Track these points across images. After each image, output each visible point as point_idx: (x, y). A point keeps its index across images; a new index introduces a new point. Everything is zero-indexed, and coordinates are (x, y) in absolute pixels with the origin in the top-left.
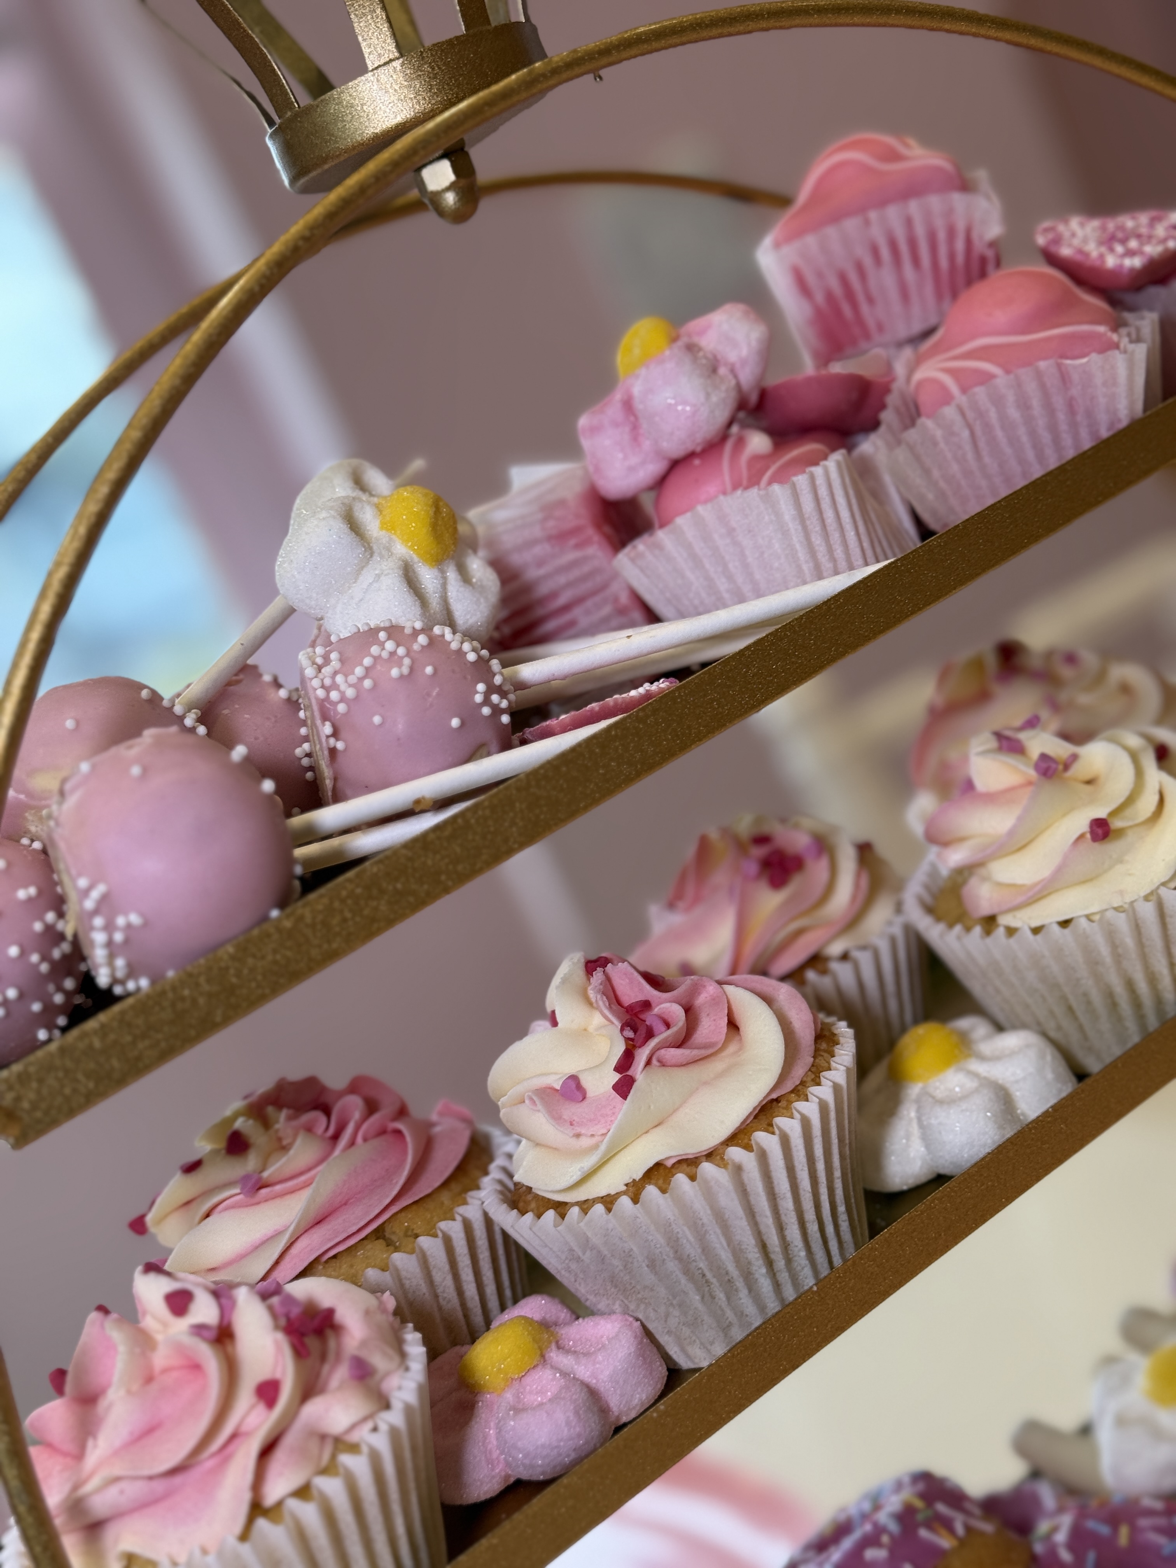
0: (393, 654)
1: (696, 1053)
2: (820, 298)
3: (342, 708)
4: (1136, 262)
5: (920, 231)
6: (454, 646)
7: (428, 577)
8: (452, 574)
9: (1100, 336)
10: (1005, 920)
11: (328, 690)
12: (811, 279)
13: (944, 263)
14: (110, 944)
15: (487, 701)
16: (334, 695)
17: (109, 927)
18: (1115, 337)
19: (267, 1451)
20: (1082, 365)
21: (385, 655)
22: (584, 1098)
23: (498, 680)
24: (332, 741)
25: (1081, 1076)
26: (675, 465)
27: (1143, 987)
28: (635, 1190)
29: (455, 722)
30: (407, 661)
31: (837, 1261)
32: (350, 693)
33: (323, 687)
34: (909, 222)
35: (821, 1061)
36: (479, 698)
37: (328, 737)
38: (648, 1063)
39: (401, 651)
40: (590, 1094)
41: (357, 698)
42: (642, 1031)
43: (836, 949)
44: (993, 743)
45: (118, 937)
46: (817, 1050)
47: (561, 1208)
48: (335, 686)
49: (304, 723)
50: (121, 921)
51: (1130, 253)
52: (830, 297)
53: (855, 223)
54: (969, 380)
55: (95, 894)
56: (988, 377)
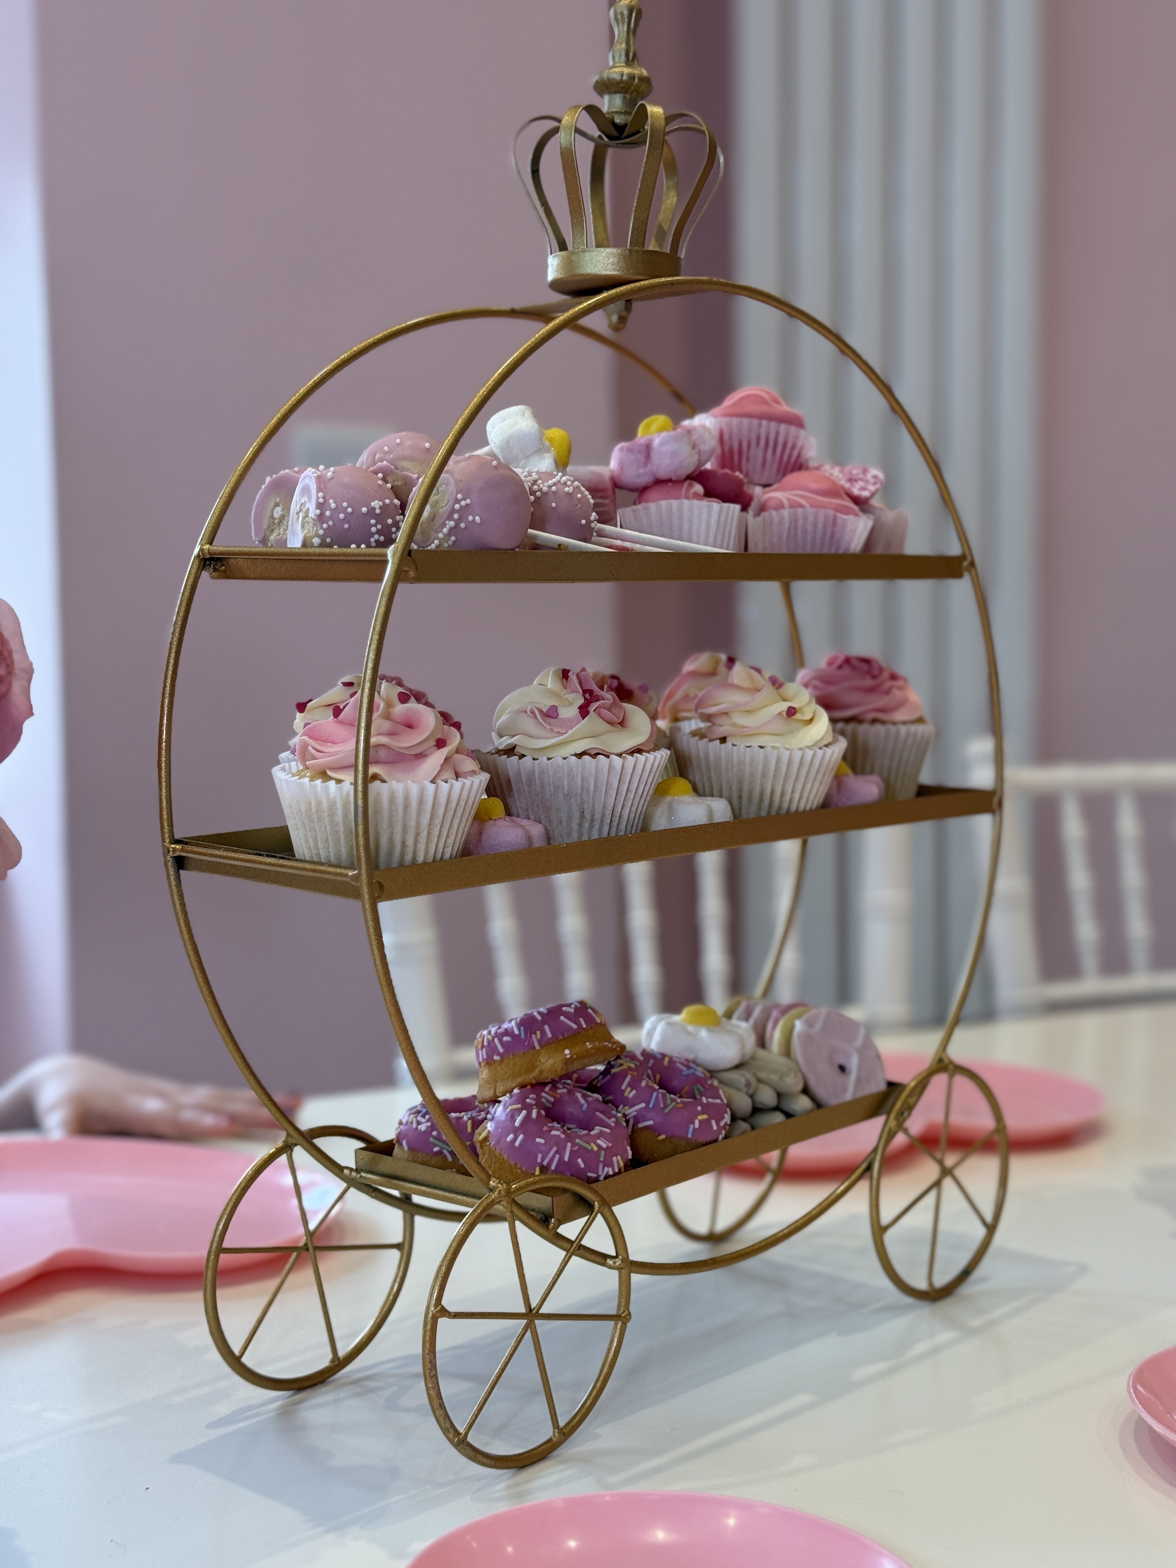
1: (613, 720)
2: (727, 448)
3: (539, 493)
5: (781, 440)
10: (728, 741)
12: (726, 437)
13: (785, 458)
17: (461, 520)
25: (735, 817)
26: (660, 482)
28: (579, 756)
32: (545, 489)
34: (777, 434)
38: (594, 710)
39: (569, 483)
40: (559, 717)
41: (548, 492)
45: (461, 525)
52: (731, 449)
53: (756, 422)
54: (794, 505)
55: (463, 503)
56: (802, 506)
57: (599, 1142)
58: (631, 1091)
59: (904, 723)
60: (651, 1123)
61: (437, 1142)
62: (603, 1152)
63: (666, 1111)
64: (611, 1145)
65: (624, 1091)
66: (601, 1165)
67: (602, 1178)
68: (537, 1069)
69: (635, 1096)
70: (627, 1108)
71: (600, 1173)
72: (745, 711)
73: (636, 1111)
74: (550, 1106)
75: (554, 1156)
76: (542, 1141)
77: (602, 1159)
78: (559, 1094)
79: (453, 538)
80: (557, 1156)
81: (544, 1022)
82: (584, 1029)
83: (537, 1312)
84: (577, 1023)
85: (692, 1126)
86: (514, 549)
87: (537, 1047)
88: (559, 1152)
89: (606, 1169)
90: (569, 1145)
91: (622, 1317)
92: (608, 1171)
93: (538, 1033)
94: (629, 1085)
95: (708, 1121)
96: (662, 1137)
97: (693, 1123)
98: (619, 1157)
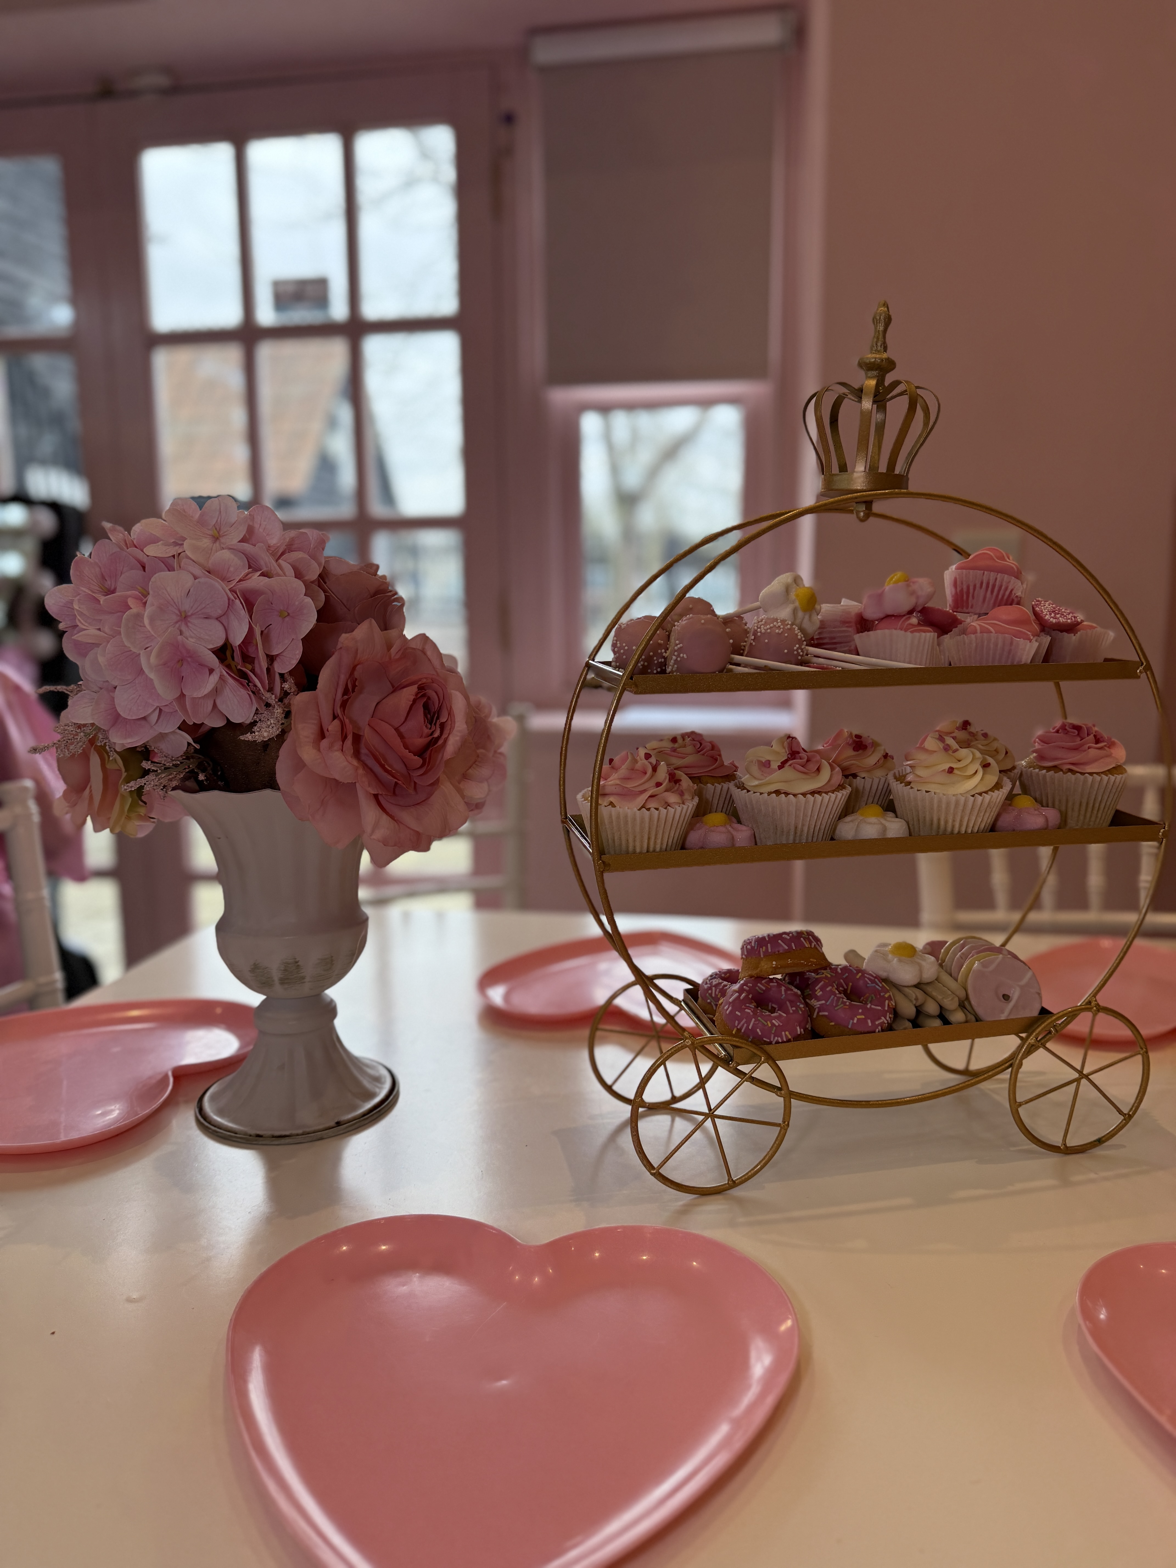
0: (779, 627)
1: (806, 771)
2: (959, 590)
3: (759, 634)
4: (1054, 621)
5: (997, 584)
6: (796, 632)
7: (800, 614)
8: (807, 617)
9: (1028, 634)
10: (912, 785)
11: (758, 628)
12: (958, 584)
13: (1000, 596)
14: (676, 660)
15: (797, 650)
16: (759, 630)
17: (678, 656)
18: (1032, 637)
19: (651, 796)
20: (1018, 641)
21: (777, 626)
22: (769, 767)
23: (803, 647)
24: (752, 641)
25: (910, 835)
26: (888, 616)
27: (942, 823)
28: (769, 794)
29: (786, 651)
30: (782, 630)
31: (815, 839)
32: (763, 631)
33: (757, 627)
34: (1003, 580)
35: (837, 790)
36: (795, 648)
37: (752, 640)
38: (790, 765)
39: (782, 627)
41: (764, 633)
42: (793, 757)
43: (863, 775)
44: (937, 736)
45: (679, 659)
46: (837, 788)
47: (748, 791)
48: (760, 628)
49: (747, 637)
50: (681, 655)
51: (1055, 618)
52: (962, 590)
53: (980, 572)
54: (984, 631)
55: (679, 646)
56: (990, 632)
57: (774, 1021)
58: (820, 992)
59: (1091, 774)
60: (826, 1013)
61: (710, 997)
62: (774, 1028)
63: (836, 1008)
64: (781, 1024)
65: (816, 991)
66: (772, 1036)
67: (774, 1043)
68: (759, 969)
69: (821, 995)
70: (816, 1001)
71: (772, 1040)
72: (925, 767)
73: (820, 1005)
74: (762, 992)
75: (743, 1025)
76: (739, 1014)
77: (773, 1032)
78: (770, 986)
79: (676, 666)
80: (745, 1025)
81: (769, 942)
82: (794, 950)
83: (713, 1113)
84: (790, 946)
85: (851, 1021)
86: (715, 673)
87: (762, 956)
88: (748, 1023)
89: (776, 1038)
90: (753, 1020)
91: (784, 1126)
92: (778, 1040)
93: (764, 948)
94: (819, 988)
95: (865, 1020)
96: (833, 1024)
97: (853, 1020)
98: (787, 1033)
